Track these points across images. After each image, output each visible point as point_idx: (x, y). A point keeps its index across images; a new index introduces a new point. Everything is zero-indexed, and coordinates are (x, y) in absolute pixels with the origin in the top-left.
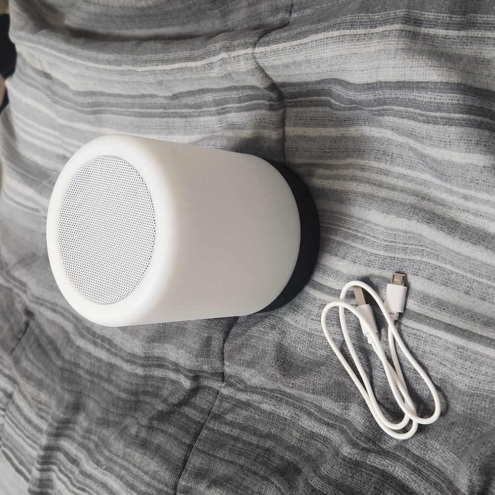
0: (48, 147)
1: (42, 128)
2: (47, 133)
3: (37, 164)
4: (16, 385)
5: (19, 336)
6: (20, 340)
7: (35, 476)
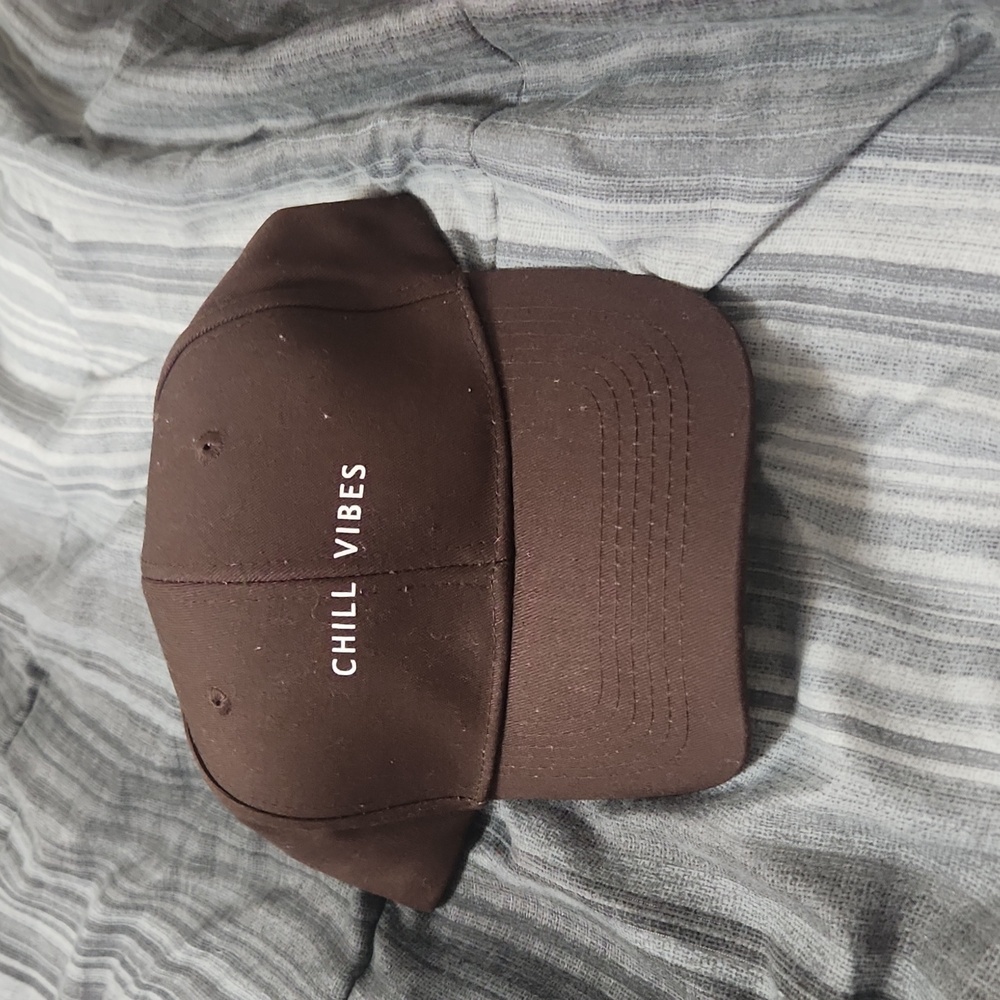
0: (56, 357)
1: (41, 321)
2: (54, 331)
3: (37, 390)
4: (14, 813)
5: (18, 718)
6: (20, 724)
7: (73, 978)
